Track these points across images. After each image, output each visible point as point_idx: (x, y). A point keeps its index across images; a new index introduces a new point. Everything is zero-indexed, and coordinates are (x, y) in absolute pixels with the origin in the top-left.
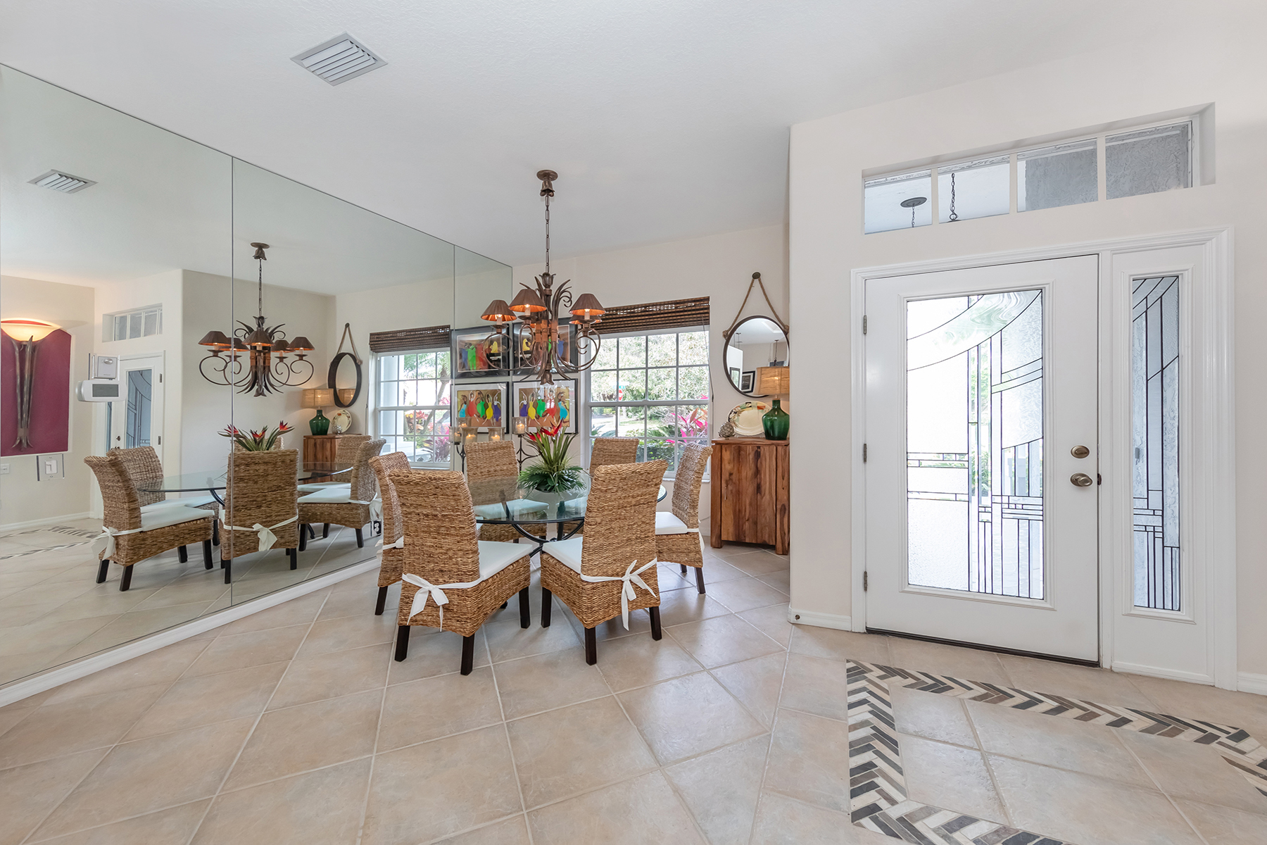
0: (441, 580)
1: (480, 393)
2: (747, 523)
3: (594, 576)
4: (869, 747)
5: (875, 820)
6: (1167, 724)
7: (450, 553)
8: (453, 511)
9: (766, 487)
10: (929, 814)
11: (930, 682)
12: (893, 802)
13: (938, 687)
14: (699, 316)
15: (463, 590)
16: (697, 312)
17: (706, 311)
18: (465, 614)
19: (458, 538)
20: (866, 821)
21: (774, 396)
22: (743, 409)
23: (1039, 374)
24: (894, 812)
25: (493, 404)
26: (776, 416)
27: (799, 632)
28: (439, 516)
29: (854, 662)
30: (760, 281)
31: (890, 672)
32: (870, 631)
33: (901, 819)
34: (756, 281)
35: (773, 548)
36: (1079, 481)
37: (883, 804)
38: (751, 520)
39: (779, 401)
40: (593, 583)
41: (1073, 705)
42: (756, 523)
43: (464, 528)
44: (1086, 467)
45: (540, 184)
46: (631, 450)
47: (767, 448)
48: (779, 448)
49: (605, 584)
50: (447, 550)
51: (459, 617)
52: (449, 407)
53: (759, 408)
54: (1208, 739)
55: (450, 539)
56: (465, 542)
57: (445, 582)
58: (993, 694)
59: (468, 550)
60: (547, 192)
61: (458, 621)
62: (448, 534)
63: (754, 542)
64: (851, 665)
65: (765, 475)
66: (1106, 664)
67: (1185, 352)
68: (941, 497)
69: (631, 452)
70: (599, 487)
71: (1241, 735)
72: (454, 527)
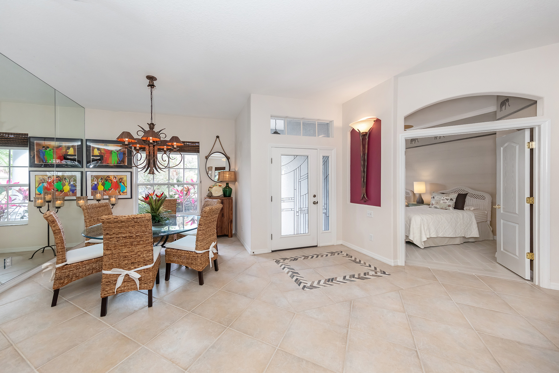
0: (133, 267)
1: (58, 177)
2: (219, 228)
3: (202, 250)
4: (294, 276)
5: (306, 288)
6: (333, 254)
7: (139, 253)
8: (143, 233)
9: (225, 214)
10: (314, 283)
11: (294, 259)
12: (307, 284)
13: (296, 259)
14: (195, 149)
15: (147, 269)
16: (194, 147)
17: (198, 147)
18: (149, 279)
19: (145, 245)
20: (305, 289)
21: (227, 181)
22: (214, 186)
23: (307, 177)
24: (309, 285)
25: (70, 183)
26: (227, 189)
27: (256, 257)
28: (134, 236)
29: (275, 259)
30: (219, 139)
31: (284, 259)
32: (273, 251)
33: (310, 286)
34: (218, 139)
35: (227, 236)
36: (314, 203)
37: (305, 285)
38: (220, 227)
39: (228, 183)
40: (202, 253)
41: (319, 255)
42: (222, 228)
43: (148, 240)
44: (315, 199)
45: (147, 82)
46: (174, 204)
47: (226, 200)
48: (230, 200)
49: (204, 253)
50: (137, 252)
51: (145, 282)
52: (28, 185)
53: (219, 186)
54: (339, 254)
55: (139, 247)
56: (148, 246)
57: (135, 268)
58: (306, 257)
59: (150, 250)
60: (152, 86)
61: (145, 284)
62: (138, 244)
63: (221, 235)
64: (275, 260)
65: (225, 210)
66: (318, 246)
67: (330, 173)
68: (287, 210)
69: (174, 205)
70: (206, 215)
71: (342, 252)
72: (142, 240)
